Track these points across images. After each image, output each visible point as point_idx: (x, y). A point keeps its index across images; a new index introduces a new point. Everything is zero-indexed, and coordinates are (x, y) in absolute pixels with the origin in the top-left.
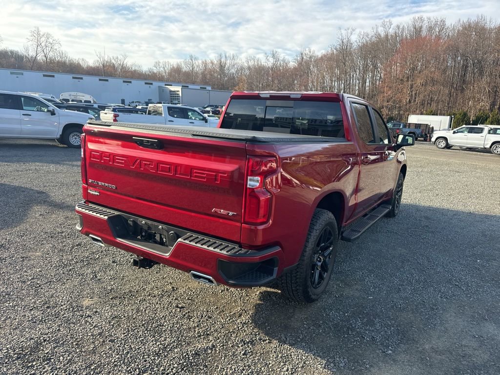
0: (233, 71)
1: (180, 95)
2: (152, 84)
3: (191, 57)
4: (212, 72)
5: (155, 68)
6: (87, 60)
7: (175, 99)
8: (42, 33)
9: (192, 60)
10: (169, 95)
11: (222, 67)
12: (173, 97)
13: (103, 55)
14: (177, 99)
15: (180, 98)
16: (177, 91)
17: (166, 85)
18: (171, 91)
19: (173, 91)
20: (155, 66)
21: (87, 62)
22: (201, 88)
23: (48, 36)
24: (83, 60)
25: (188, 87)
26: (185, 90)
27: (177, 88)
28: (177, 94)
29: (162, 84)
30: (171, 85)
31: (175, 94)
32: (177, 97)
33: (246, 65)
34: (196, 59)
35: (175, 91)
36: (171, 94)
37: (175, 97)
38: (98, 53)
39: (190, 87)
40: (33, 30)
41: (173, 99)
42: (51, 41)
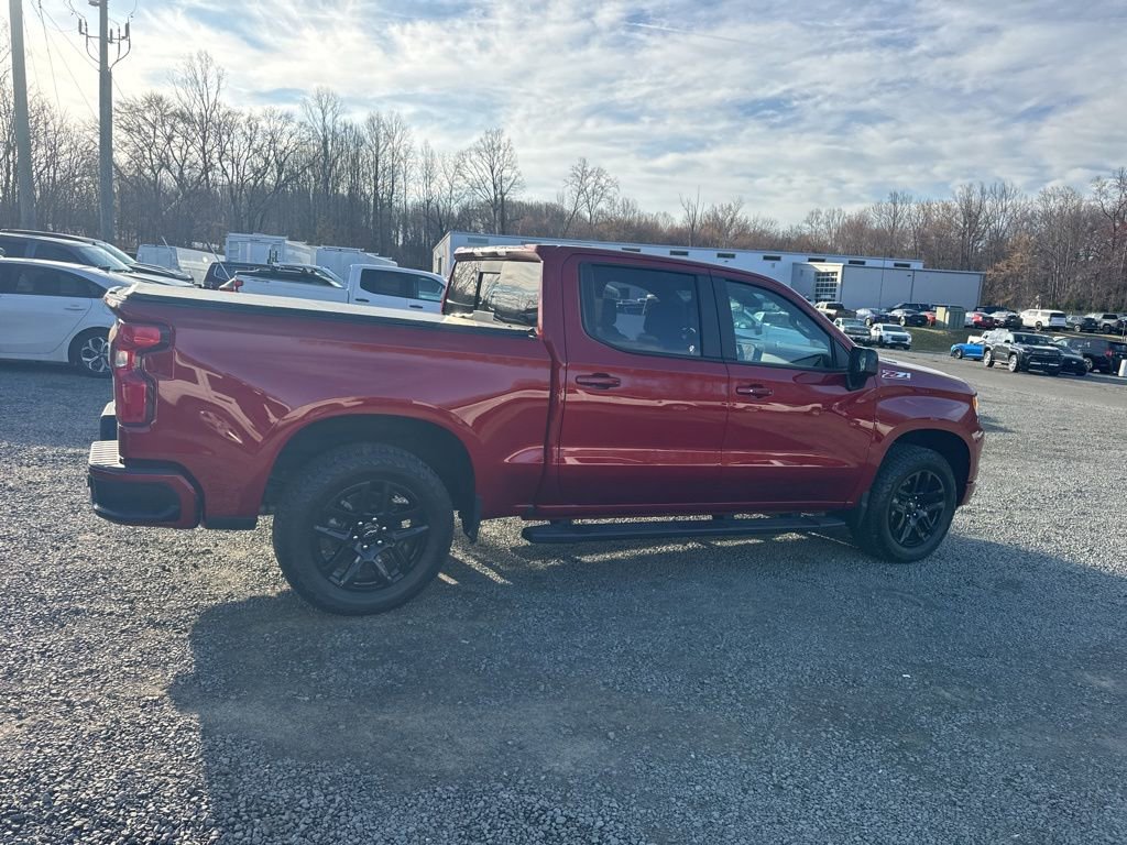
0: (1002, 223)
1: (839, 281)
2: (778, 259)
3: (894, 197)
4: (942, 229)
5: (808, 225)
6: (673, 215)
7: (826, 290)
8: (589, 170)
9: (895, 204)
10: (813, 282)
11: (971, 216)
12: (822, 285)
13: (694, 202)
14: (831, 290)
15: (838, 288)
16: (833, 273)
17: (810, 260)
18: (819, 274)
19: (824, 274)
20: (807, 221)
21: (673, 219)
22: (896, 265)
23: (599, 173)
24: (665, 215)
25: (863, 263)
26: (855, 270)
27: (833, 267)
28: (833, 280)
29: (802, 259)
30: (823, 261)
31: (828, 280)
32: (832, 285)
33: (1041, 208)
34: (906, 200)
35: (828, 274)
36: (818, 280)
37: (827, 285)
38: (685, 199)
39: (869, 263)
40: (576, 164)
41: (822, 290)
42: (603, 181)
